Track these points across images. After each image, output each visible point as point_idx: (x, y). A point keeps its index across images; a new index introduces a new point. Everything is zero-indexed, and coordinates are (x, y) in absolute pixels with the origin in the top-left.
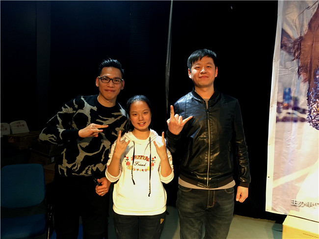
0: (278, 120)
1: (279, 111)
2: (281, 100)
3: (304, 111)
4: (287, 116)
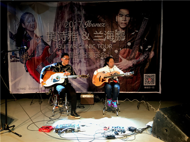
1: (11, 58)
2: (11, 55)
3: (18, 58)
4: (14, 60)
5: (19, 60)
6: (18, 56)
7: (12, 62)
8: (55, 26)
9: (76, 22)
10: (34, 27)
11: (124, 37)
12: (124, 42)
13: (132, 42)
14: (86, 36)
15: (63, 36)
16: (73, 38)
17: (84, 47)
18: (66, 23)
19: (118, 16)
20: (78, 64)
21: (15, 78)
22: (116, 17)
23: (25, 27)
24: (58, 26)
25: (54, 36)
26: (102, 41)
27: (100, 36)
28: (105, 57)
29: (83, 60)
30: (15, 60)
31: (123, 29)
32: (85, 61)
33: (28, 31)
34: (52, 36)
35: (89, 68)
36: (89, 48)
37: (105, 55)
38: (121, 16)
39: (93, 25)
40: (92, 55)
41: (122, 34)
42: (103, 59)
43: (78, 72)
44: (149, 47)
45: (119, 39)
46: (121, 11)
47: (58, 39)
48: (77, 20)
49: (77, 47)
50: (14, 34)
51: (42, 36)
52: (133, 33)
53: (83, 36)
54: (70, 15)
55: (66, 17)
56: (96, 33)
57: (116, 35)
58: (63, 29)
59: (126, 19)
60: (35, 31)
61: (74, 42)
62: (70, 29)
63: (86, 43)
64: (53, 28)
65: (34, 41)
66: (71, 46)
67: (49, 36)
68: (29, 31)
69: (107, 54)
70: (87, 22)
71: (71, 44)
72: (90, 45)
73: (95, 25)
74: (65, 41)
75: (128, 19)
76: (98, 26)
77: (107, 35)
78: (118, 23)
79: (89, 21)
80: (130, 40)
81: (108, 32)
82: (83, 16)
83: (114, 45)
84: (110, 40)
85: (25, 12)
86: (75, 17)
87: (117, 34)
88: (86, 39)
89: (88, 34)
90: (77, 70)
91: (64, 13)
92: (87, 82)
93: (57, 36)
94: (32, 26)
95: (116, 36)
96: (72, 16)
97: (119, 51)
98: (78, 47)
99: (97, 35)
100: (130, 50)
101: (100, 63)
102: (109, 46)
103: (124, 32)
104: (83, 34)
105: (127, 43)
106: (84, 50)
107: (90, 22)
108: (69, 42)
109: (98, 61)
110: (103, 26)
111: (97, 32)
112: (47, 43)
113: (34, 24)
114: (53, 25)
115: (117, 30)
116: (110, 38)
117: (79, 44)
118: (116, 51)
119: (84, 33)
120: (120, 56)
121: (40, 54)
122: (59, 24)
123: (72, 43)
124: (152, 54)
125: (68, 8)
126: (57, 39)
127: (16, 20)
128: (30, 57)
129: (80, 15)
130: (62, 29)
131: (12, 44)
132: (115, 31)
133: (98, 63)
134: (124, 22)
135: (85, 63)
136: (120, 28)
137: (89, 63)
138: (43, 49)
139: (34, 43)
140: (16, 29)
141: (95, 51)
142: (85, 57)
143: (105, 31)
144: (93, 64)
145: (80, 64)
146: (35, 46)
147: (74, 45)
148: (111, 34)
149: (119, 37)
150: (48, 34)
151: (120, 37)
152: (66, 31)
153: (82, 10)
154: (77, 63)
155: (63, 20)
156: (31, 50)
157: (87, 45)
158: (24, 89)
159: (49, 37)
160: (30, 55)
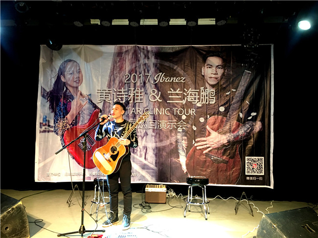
0: (40, 132)
1: (41, 127)
2: (42, 122)
3: (52, 127)
4: (45, 129)
5: (53, 129)
6: (52, 124)
7: (41, 133)
8: (110, 80)
9: (141, 75)
10: (79, 81)
11: (213, 99)
12: (215, 106)
13: (226, 106)
14: (155, 96)
15: (121, 95)
16: (136, 98)
17: (152, 111)
18: (127, 76)
19: (206, 67)
20: (142, 138)
21: (45, 158)
22: (203, 69)
23: (65, 81)
24: (114, 80)
25: (107, 94)
26: (180, 104)
27: (178, 97)
28: (184, 128)
29: (150, 132)
30: (47, 129)
31: (213, 86)
32: (154, 134)
33: (68, 87)
34: (104, 94)
35: (159, 145)
36: (161, 114)
37: (185, 125)
38: (210, 67)
39: (167, 80)
40: (164, 125)
41: (211, 94)
42: (181, 131)
43: (142, 150)
44: (254, 114)
45: (207, 102)
46: (210, 61)
47: (114, 99)
48: (143, 72)
49: (142, 112)
50: (48, 91)
51: (90, 95)
52: (228, 93)
53: (151, 95)
54: (132, 64)
55: (127, 67)
56: (171, 92)
57: (202, 95)
58: (122, 85)
59: (216, 72)
60: (79, 87)
61: (137, 104)
62: (132, 85)
63: (156, 106)
64: (107, 83)
65: (77, 102)
66: (133, 111)
67: (101, 95)
68: (70, 86)
69: (187, 123)
70: (159, 75)
71: (133, 107)
72: (162, 110)
73: (170, 80)
74: (124, 102)
75: (220, 72)
76: (174, 81)
77: (188, 95)
78: (206, 78)
79: (161, 73)
80: (223, 103)
81: (190, 90)
82: (152, 66)
83: (198, 110)
84: (193, 103)
85: (66, 60)
86: (140, 68)
87: (204, 93)
88: (156, 100)
89: (160, 92)
90: (141, 147)
91: (124, 62)
92: (156, 166)
93: (112, 95)
94: (75, 80)
95: (202, 97)
96: (136, 65)
97: (206, 119)
98: (144, 112)
99: (172, 94)
100: (222, 118)
101: (176, 138)
102: (192, 112)
103: (214, 91)
104: (151, 93)
105: (219, 107)
106: (153, 116)
107: (163, 75)
108: (130, 104)
109: (173, 135)
110: (182, 81)
111: (172, 90)
112: (97, 105)
113: (79, 77)
114: (108, 78)
115: (203, 88)
116: (192, 99)
117: (144, 108)
118: (202, 120)
119: (154, 91)
120: (208, 127)
121: (86, 122)
122: (117, 77)
123: (134, 105)
124: (258, 126)
125: (131, 54)
126: (112, 99)
127: (52, 71)
128: (70, 125)
129: (149, 64)
130: (120, 85)
131: (44, 106)
132: (200, 90)
133: (173, 136)
134: (213, 76)
135: (154, 137)
136: (207, 86)
137: (159, 137)
138: (91, 113)
139: (77, 104)
140: (51, 83)
141: (169, 119)
142: (154, 127)
143: (185, 89)
144: (165, 139)
145: (146, 138)
146: (78, 109)
147: (137, 108)
148: (194, 93)
149: (206, 98)
150: (100, 91)
151: (208, 98)
152: (127, 88)
153: (152, 57)
154: (141, 136)
155: (122, 72)
156: (73, 115)
157: (157, 109)
158: (58, 175)
159: (99, 97)
160: (70, 123)
